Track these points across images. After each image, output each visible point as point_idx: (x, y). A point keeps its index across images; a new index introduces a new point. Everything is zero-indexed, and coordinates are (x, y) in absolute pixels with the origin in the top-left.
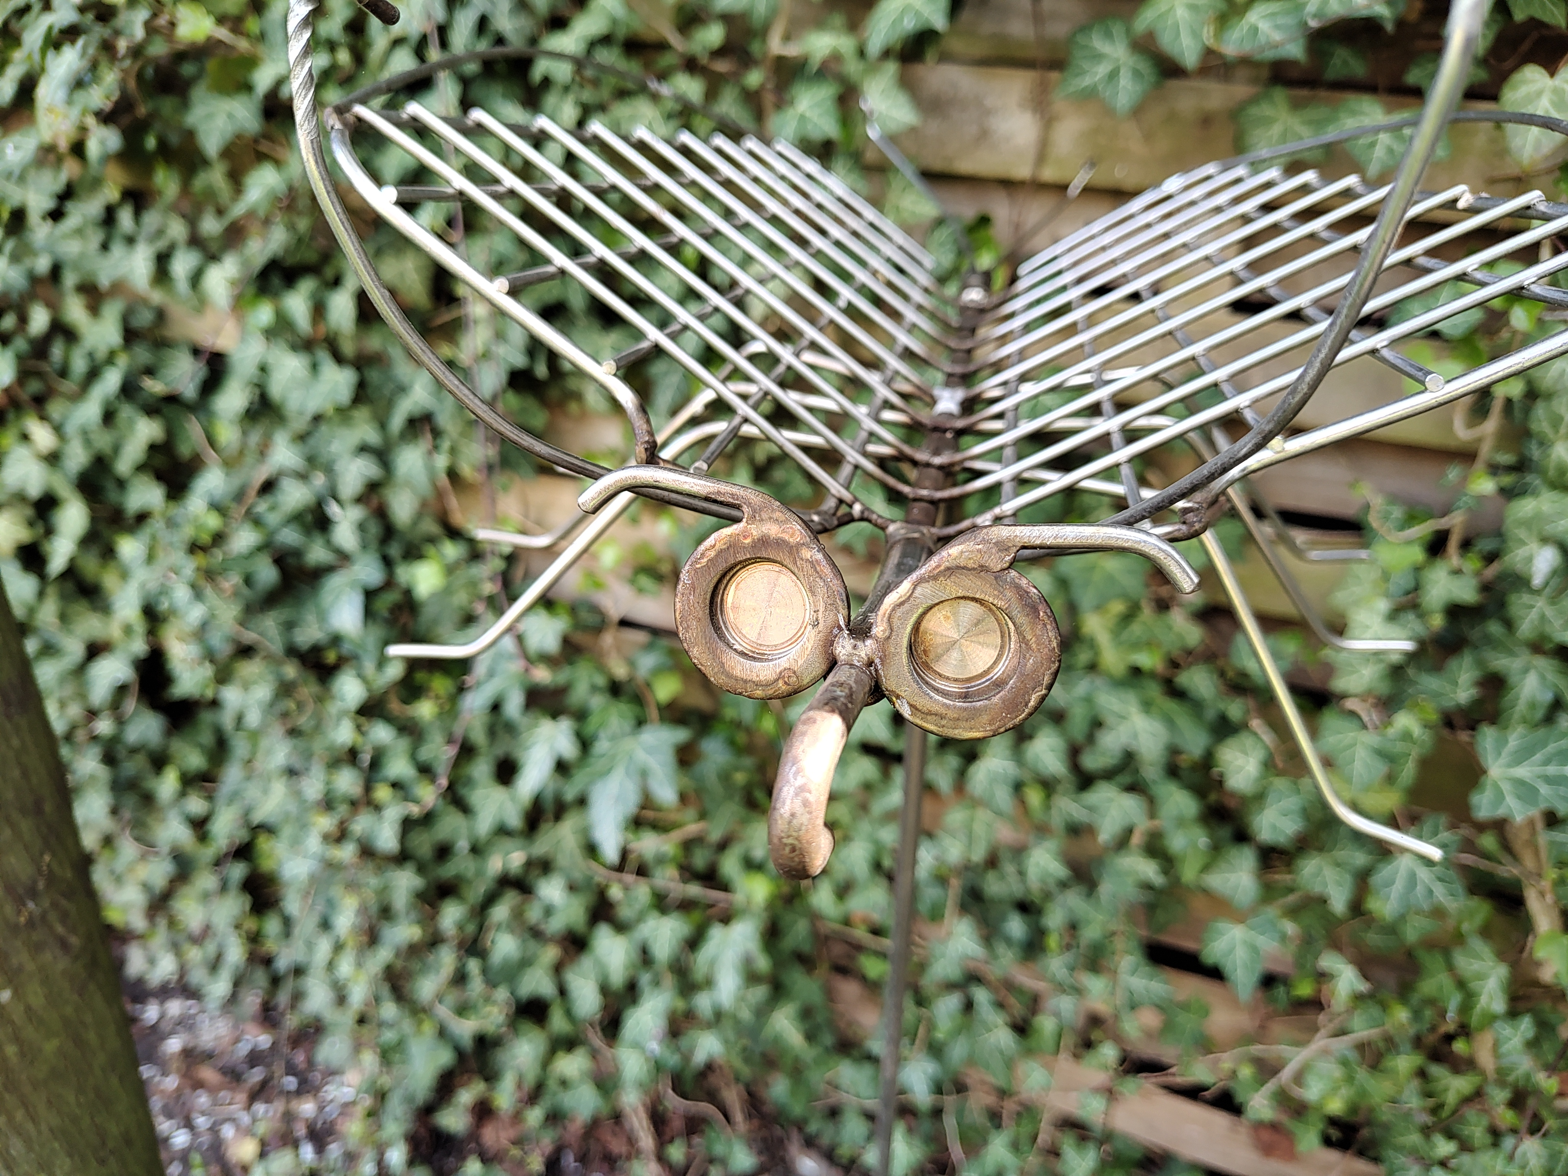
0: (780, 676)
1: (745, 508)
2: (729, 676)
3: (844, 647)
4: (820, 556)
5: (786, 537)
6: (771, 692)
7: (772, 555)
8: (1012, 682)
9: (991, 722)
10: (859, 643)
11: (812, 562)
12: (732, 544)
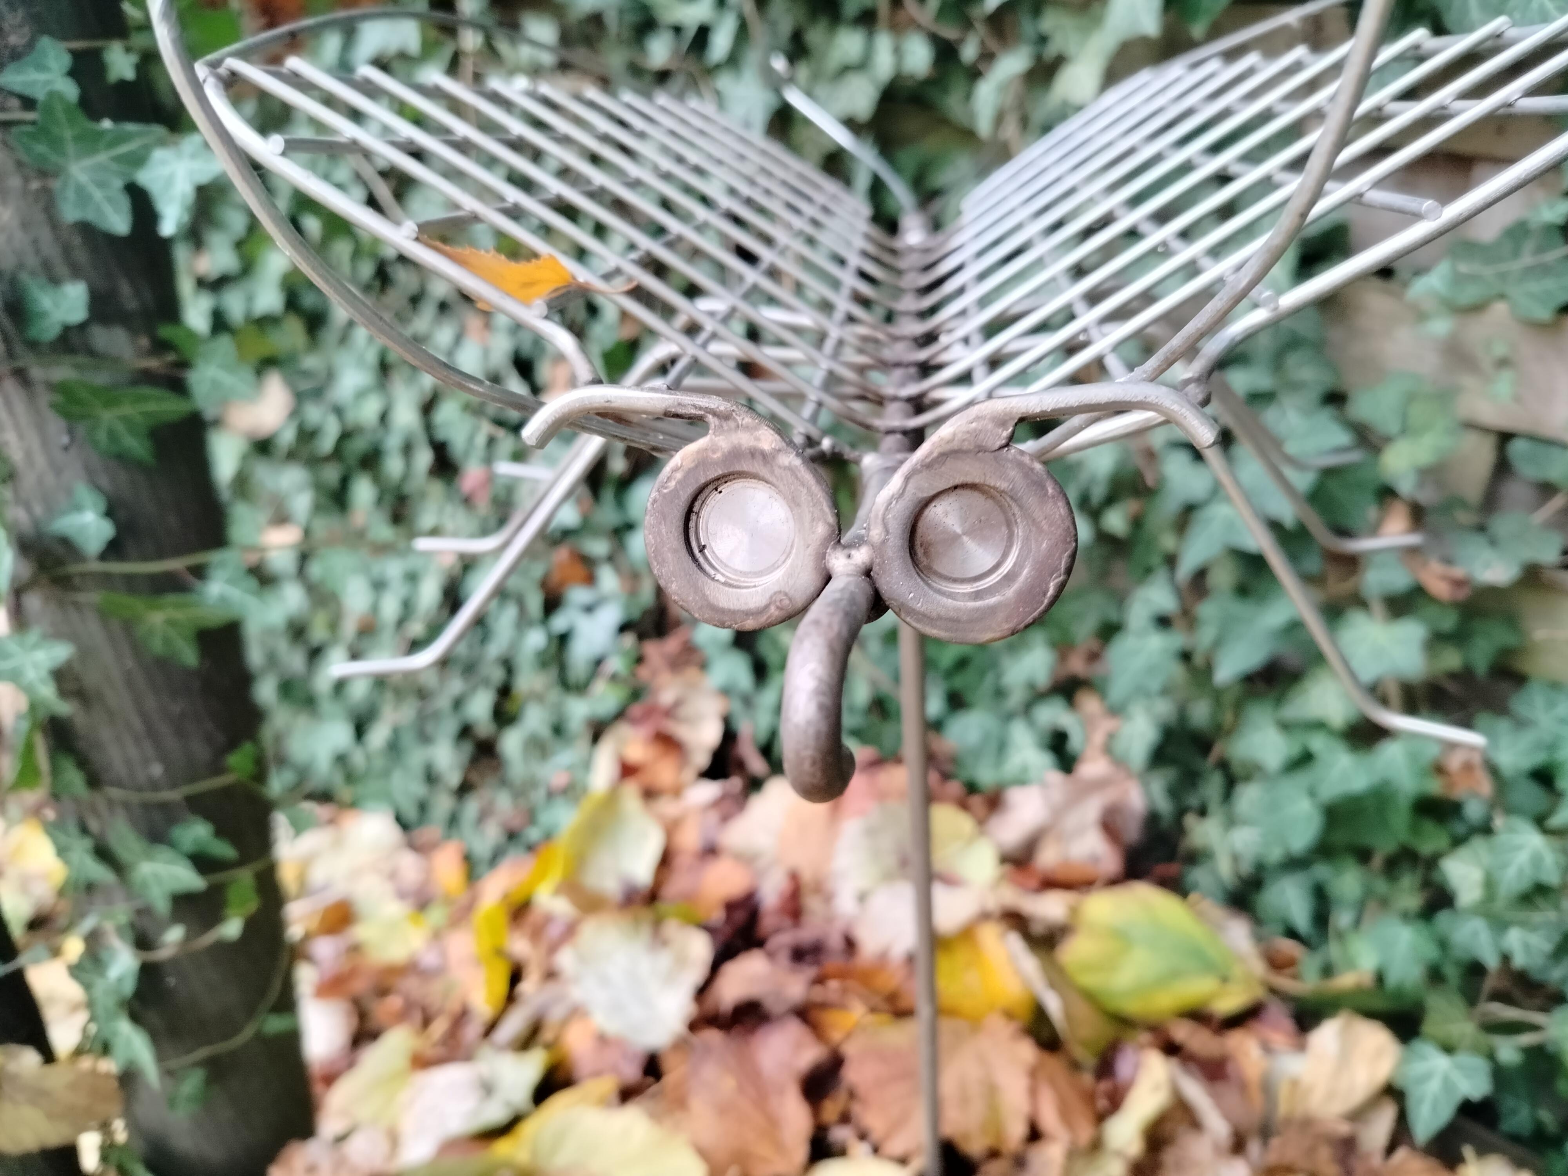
0: (771, 601)
1: (710, 419)
3: (837, 560)
4: (795, 461)
5: (760, 445)
6: (764, 619)
7: (745, 466)
8: (1025, 572)
9: (1007, 619)
10: (853, 552)
11: (790, 469)
12: (702, 462)
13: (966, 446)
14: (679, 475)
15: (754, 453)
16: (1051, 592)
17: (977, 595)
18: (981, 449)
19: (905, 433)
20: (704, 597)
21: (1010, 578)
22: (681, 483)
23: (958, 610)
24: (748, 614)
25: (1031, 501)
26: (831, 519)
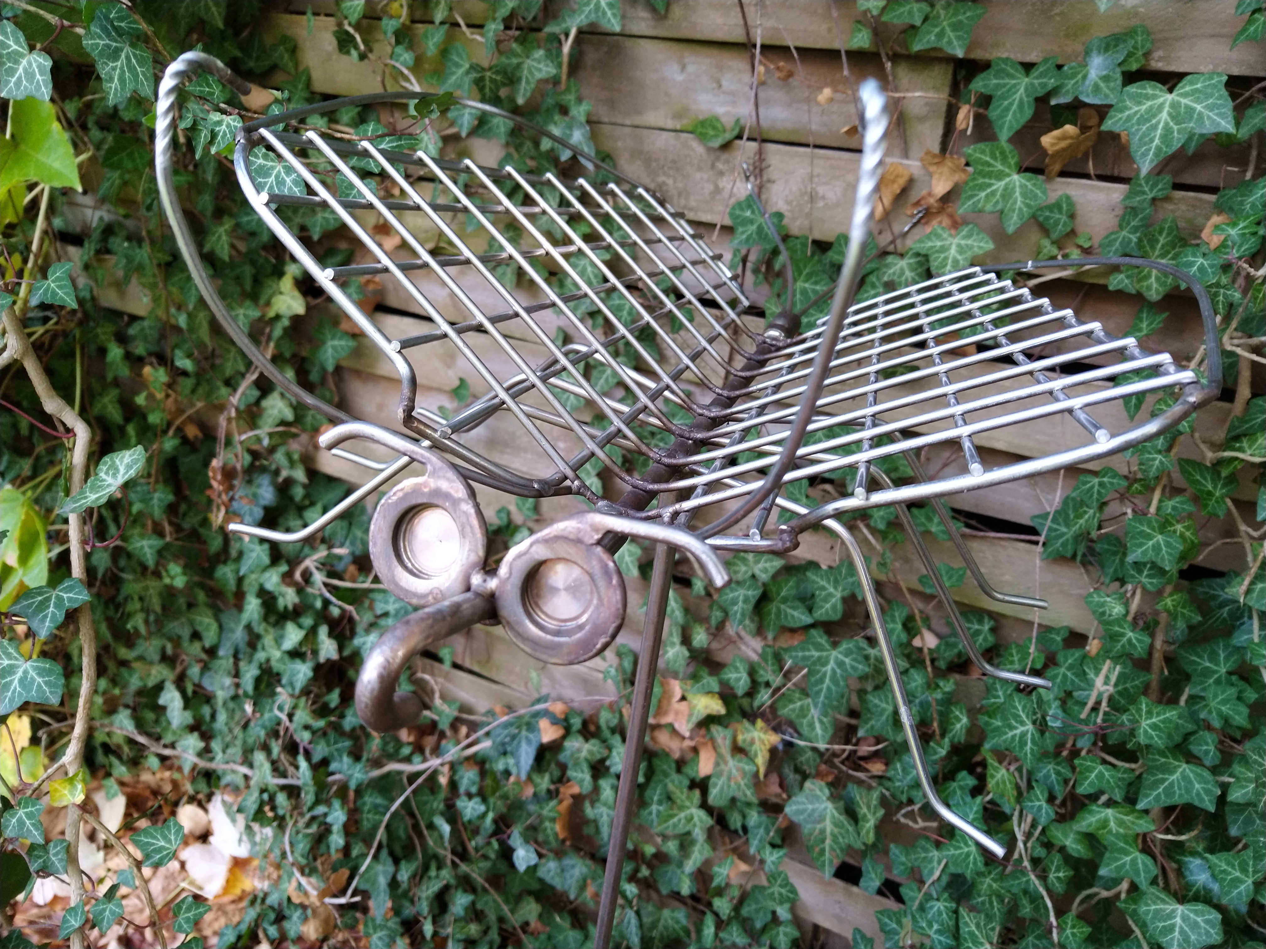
0: (431, 592)
1: (429, 467)
2: (397, 585)
3: (476, 580)
4: (472, 511)
5: (453, 492)
6: (422, 602)
7: (442, 503)
9: (569, 653)
10: (488, 580)
12: (417, 491)
14: (400, 494)
17: (557, 633)
20: (393, 576)
23: (542, 638)
24: (415, 595)
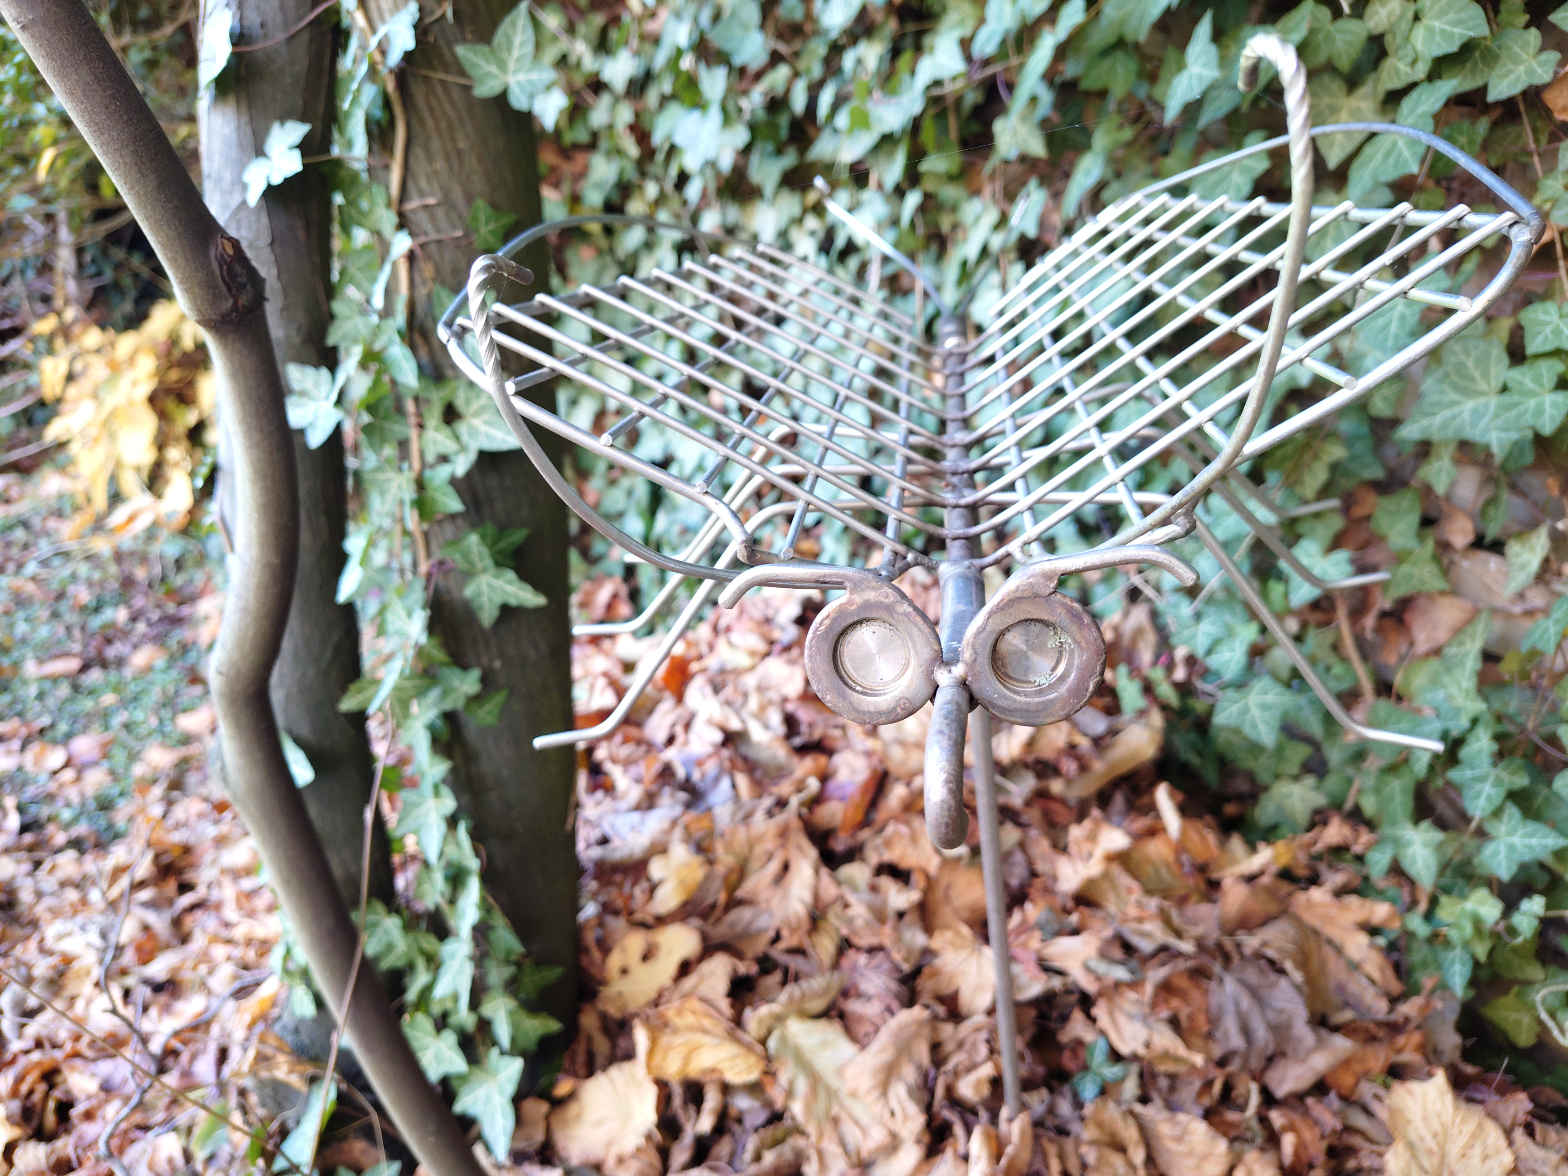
0: (895, 703)
1: (847, 584)
3: (941, 675)
5: (881, 600)
7: (874, 614)
8: (1073, 676)
9: (1062, 709)
10: (953, 668)
11: (906, 614)
12: (842, 611)
13: (1026, 594)
14: (827, 622)
15: (878, 605)
16: (1091, 688)
17: (1042, 693)
18: (1036, 596)
19: (967, 538)
21: (1062, 678)
22: (830, 628)
23: (1028, 703)
24: (880, 711)
25: (1074, 628)
26: (936, 647)
